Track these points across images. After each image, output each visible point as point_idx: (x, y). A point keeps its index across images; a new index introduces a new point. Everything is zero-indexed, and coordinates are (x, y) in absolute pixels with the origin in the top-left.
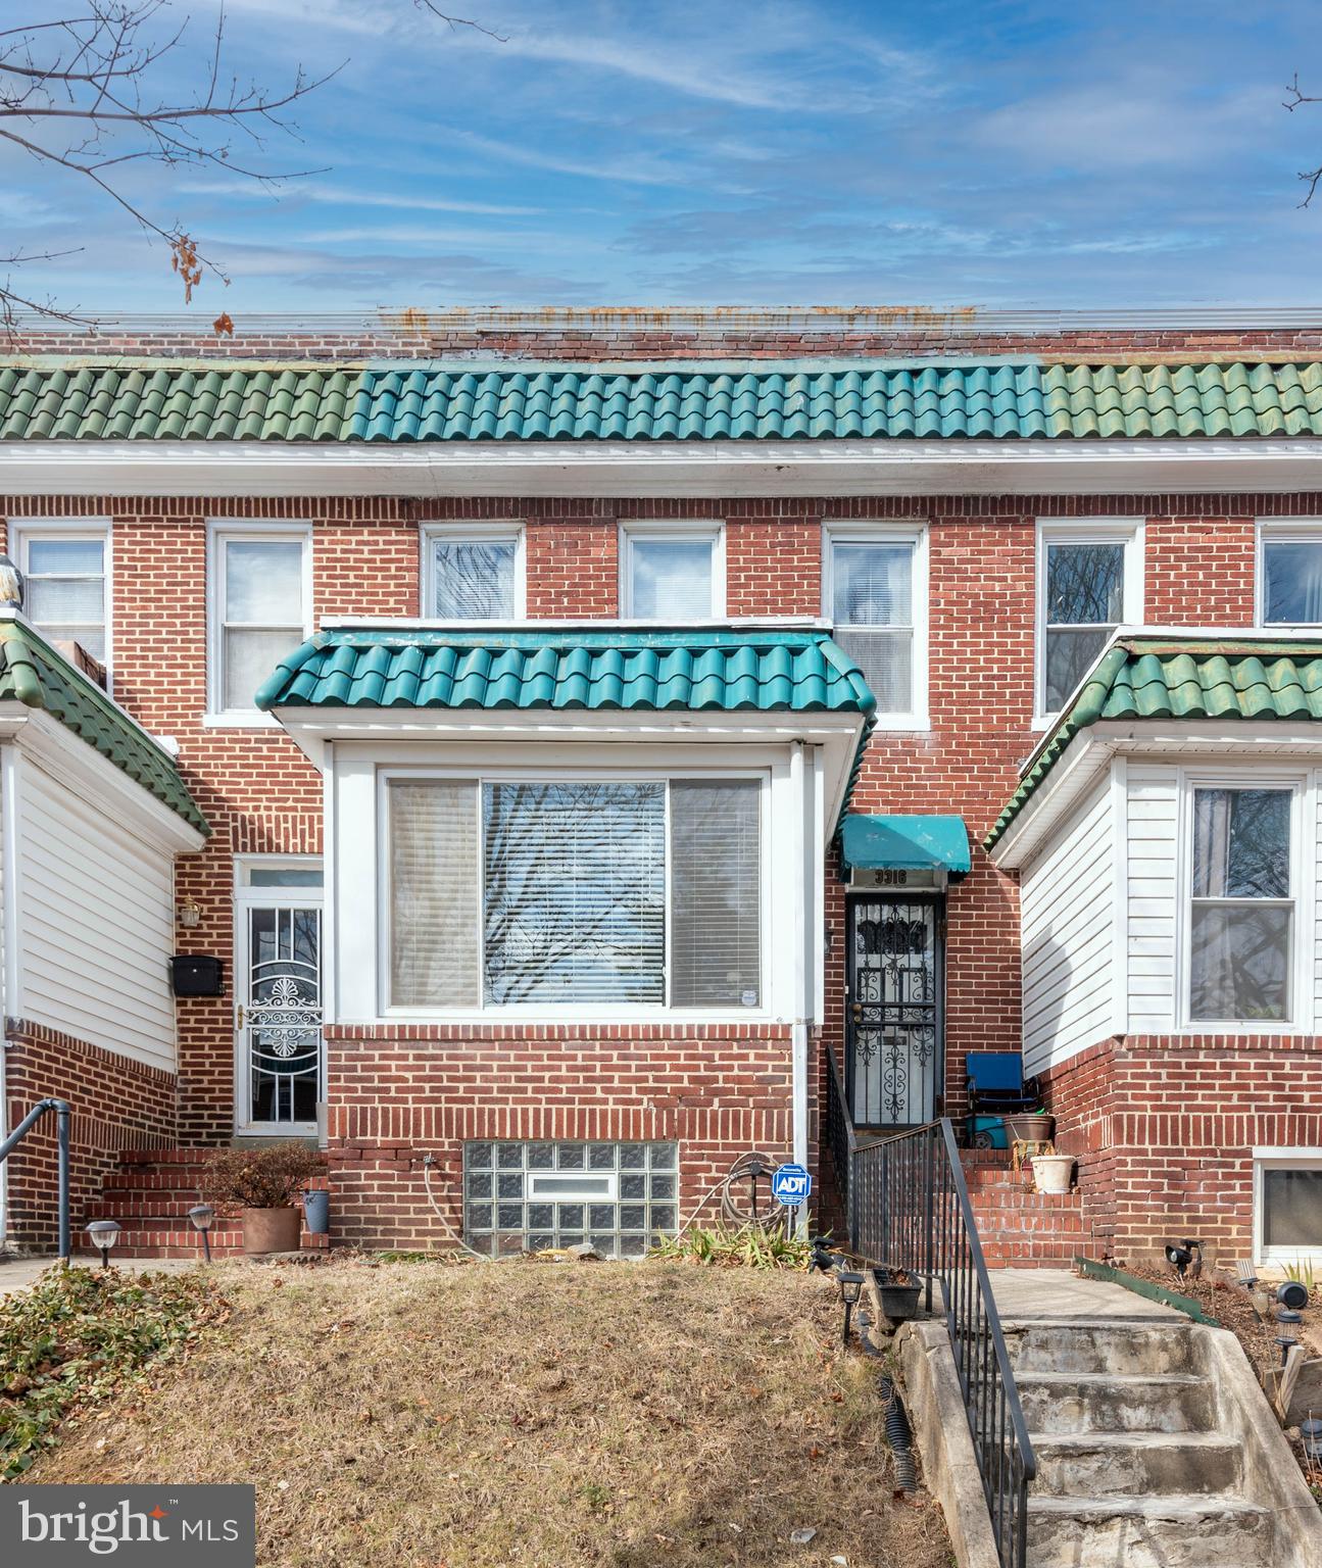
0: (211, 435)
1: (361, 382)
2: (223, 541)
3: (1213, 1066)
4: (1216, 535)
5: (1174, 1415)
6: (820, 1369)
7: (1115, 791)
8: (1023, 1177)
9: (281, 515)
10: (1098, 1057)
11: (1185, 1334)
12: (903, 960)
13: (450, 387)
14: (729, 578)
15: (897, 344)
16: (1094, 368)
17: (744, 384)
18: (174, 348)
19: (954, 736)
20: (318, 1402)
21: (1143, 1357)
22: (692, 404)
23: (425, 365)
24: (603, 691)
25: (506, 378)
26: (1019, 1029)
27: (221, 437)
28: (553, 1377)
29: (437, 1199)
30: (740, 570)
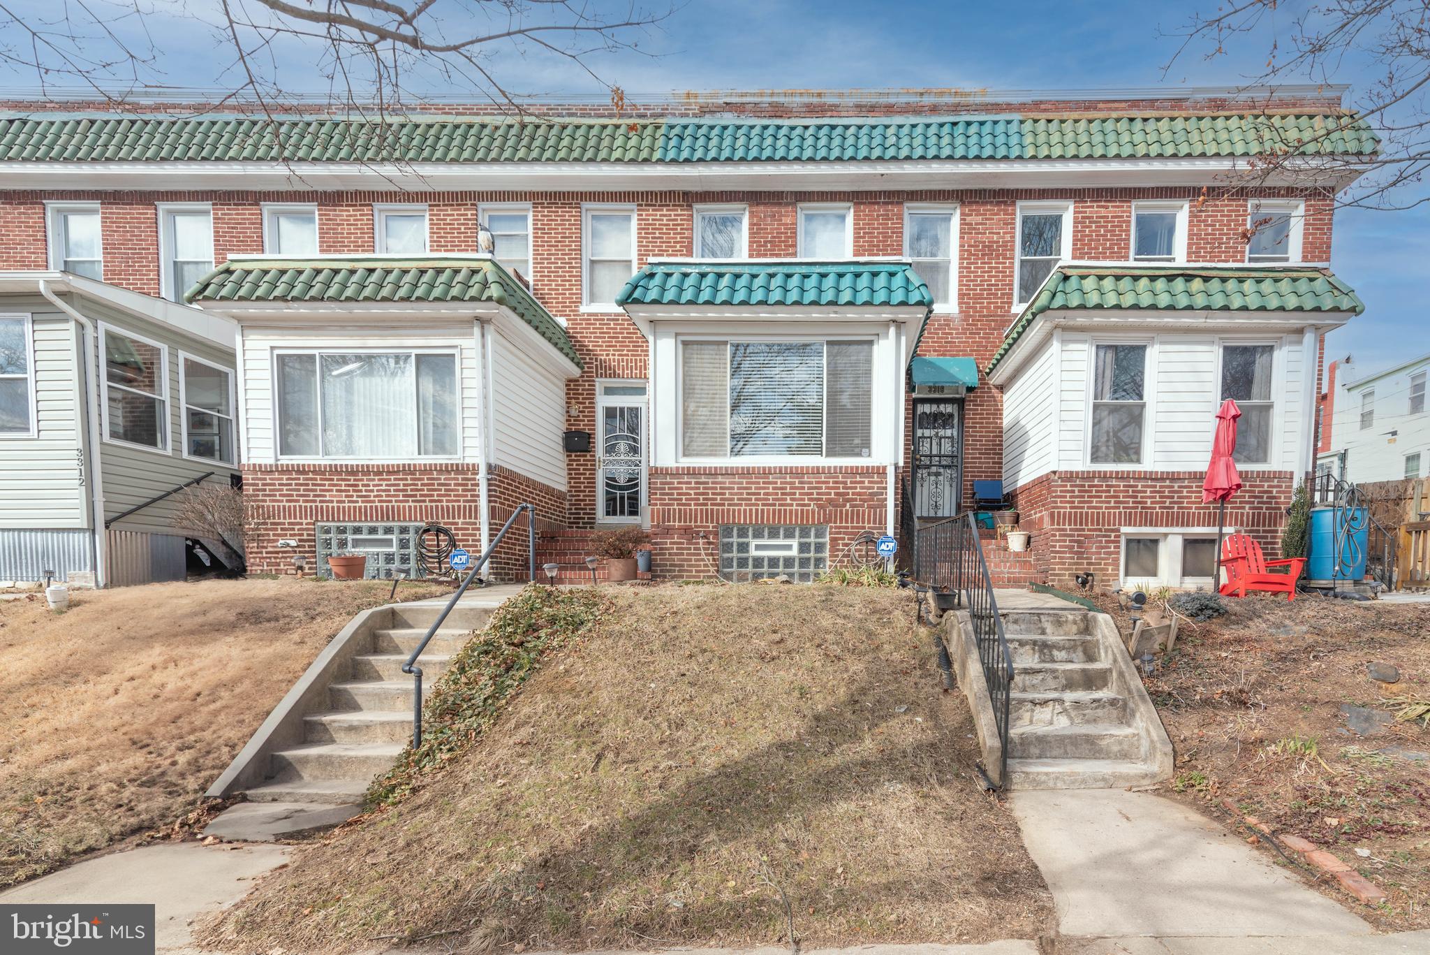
0: (585, 159)
1: (663, 130)
2: (590, 214)
3: (1102, 486)
4: (1111, 209)
5: (1080, 653)
6: (907, 633)
7: (1056, 346)
8: (1003, 543)
9: (620, 201)
10: (1043, 482)
11: (1085, 616)
12: (942, 432)
13: (709, 132)
14: (855, 233)
15: (945, 108)
16: (1049, 121)
17: (864, 130)
18: (564, 112)
19: (971, 316)
20: (665, 648)
21: (1064, 627)
22: (837, 141)
23: (696, 121)
24: (793, 296)
25: (739, 127)
26: (1001, 468)
27: (590, 160)
28: (777, 637)
29: (707, 555)
30: (860, 229)
